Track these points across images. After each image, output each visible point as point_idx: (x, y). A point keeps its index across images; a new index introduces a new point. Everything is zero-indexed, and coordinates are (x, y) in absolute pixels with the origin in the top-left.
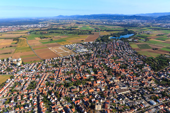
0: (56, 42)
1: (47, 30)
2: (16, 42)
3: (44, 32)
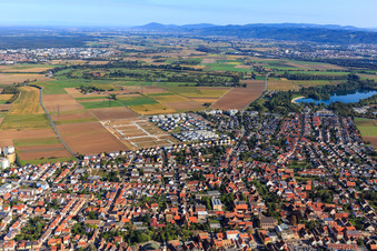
0: (126, 103)
1: (106, 66)
2: (8, 97)
3: (94, 72)
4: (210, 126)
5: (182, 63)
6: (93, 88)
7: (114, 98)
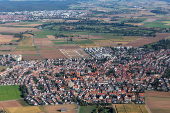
3: (66, 27)
4: (112, 53)
5: (129, 21)
6: (62, 36)
7: (71, 41)
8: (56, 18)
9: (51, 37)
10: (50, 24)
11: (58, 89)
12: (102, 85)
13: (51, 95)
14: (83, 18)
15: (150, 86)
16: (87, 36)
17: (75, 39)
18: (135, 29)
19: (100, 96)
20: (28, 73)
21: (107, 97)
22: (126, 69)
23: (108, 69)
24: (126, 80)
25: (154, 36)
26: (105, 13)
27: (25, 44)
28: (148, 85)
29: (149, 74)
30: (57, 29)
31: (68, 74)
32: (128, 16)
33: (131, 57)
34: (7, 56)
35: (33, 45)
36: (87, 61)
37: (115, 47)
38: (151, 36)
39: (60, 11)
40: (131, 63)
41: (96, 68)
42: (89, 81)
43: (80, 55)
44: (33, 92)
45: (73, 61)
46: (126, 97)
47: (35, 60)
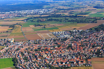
3: (41, 19)
4: (70, 34)
5: (80, 14)
6: (39, 25)
7: (45, 28)
8: (35, 14)
9: (32, 26)
10: (31, 18)
11: (37, 59)
12: (64, 55)
13: (32, 63)
14: (52, 13)
15: (95, 54)
16: (54, 24)
17: (47, 27)
18: (84, 19)
19: (63, 62)
20: (18, 50)
21: (67, 63)
22: (79, 44)
23: (68, 45)
24: (79, 52)
25: (96, 22)
26: (65, 9)
27: (16, 31)
28: (93, 54)
29: (93, 47)
30: (36, 21)
31: (43, 49)
32: (79, 11)
33: (82, 36)
34: (5, 40)
35: (21, 32)
36: (54, 40)
37: (72, 31)
38: (94, 22)
39: (37, 10)
40: (82, 40)
41: (60, 45)
42: (56, 53)
43: (50, 37)
44: (21, 62)
45: (46, 40)
46: (80, 62)
47: (22, 41)
